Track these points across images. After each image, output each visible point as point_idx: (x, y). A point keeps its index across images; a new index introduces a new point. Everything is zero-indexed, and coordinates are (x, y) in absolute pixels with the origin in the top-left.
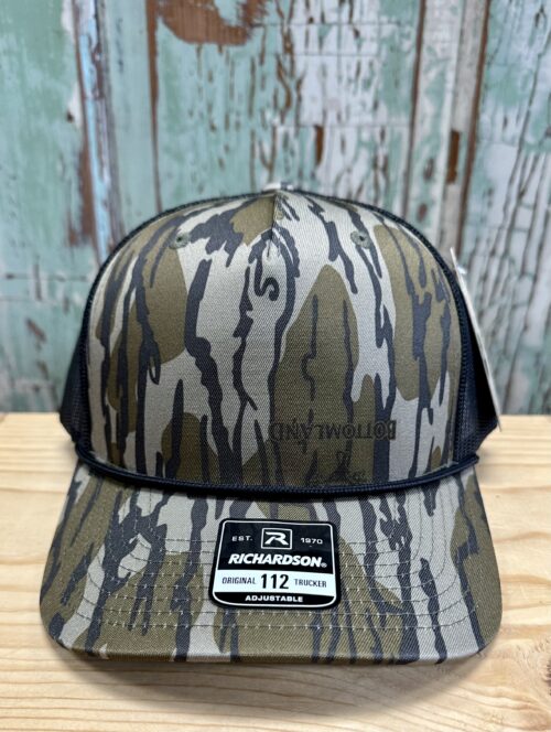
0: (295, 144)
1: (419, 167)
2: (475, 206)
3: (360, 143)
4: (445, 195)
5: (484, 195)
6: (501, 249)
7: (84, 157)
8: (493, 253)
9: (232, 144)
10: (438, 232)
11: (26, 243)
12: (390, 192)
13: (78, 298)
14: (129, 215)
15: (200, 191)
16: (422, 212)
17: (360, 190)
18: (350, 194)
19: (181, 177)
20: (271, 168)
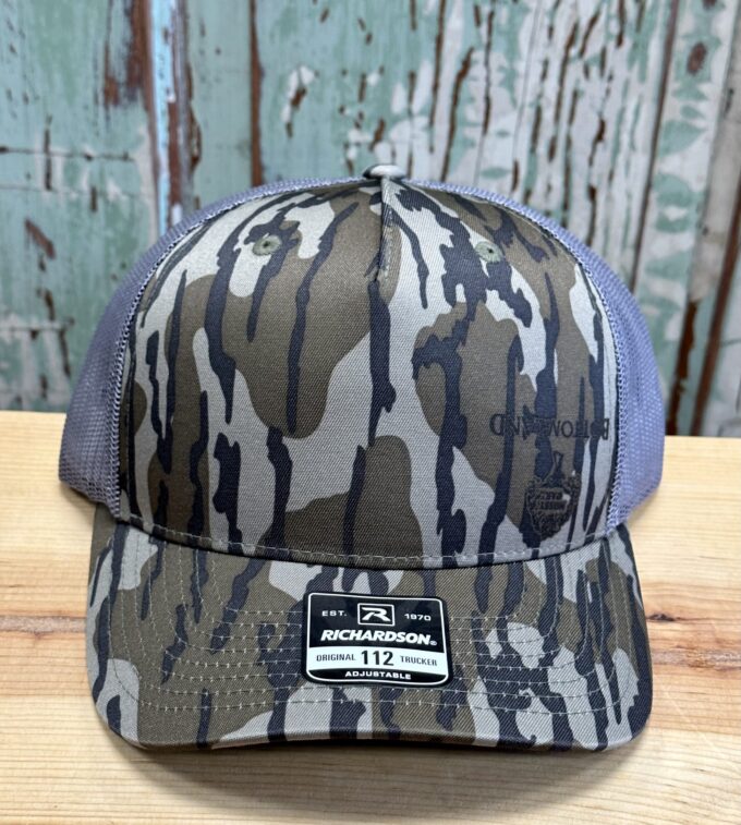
10: (724, 91)
11: (30, 95)
12: (645, 26)
13: (113, 189)
14: (202, 53)
15: (324, 16)
16: (699, 55)
17: (593, 21)
18: (576, 28)
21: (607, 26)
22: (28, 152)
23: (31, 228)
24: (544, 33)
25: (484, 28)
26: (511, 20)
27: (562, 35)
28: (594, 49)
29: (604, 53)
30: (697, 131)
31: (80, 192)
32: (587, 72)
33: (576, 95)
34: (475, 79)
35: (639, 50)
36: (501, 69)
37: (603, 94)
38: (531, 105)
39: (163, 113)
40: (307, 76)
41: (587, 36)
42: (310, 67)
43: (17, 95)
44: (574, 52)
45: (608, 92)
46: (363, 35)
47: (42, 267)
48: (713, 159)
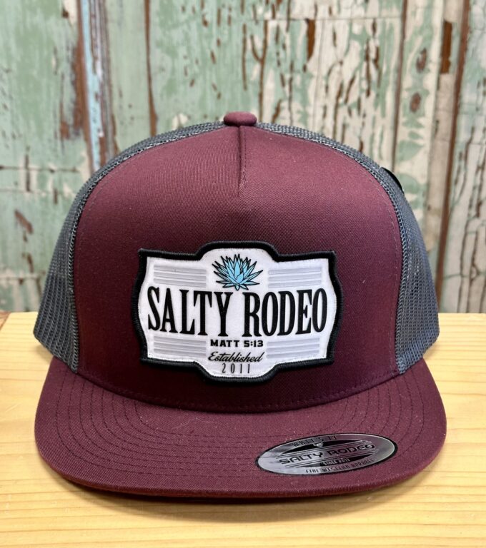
0: (286, 38)
1: (411, 59)
2: (468, 95)
3: (352, 36)
4: (438, 87)
5: (479, 85)
7: (78, 52)
9: (224, 39)
10: (433, 122)
11: (16, 134)
12: (383, 84)
13: (67, 190)
14: (121, 107)
15: (192, 83)
16: (416, 101)
17: (352, 82)
18: (341, 86)
19: (173, 71)
20: (262, 61)
21: (360, 84)
22: (16, 168)
23: (19, 216)
24: (323, 90)
25: (287, 87)
26: (303, 82)
27: (334, 90)
28: (353, 99)
29: (359, 101)
30: (418, 147)
31: (47, 192)
32: (350, 112)
33: (344, 127)
34: (284, 118)
35: (380, 99)
36: (299, 112)
37: (360, 125)
39: (96, 144)
40: (184, 119)
41: (348, 91)
42: (185, 113)
43: (8, 134)
44: (341, 100)
45: (363, 124)
46: (215, 94)
47: (25, 239)
48: (430, 164)
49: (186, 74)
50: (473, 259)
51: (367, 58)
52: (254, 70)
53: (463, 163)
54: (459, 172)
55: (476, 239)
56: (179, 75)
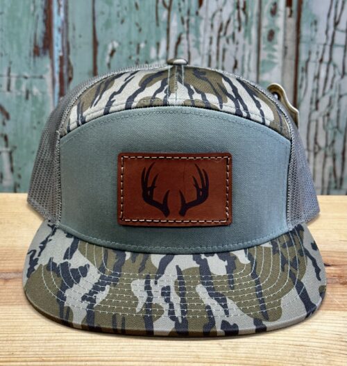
1: (267, 8)
2: (306, 31)
4: (285, 25)
5: (311, 24)
6: (326, 58)
8: (321, 61)
10: (283, 47)
11: (3, 53)
12: (249, 23)
13: (35, 90)
14: (74, 37)
15: (122, 22)
16: (271, 35)
17: (228, 22)
18: (221, 25)
19: (110, 14)
20: (169, 9)
21: (234, 23)
22: (1, 76)
24: (209, 28)
25: (185, 26)
26: (196, 22)
27: (216, 27)
29: (234, 34)
30: (274, 64)
31: (21, 92)
32: (228, 41)
33: (224, 50)
34: (183, 45)
35: (248, 33)
36: (193, 41)
37: (235, 50)
38: (207, 54)
39: (57, 60)
40: (116, 45)
41: (226, 28)
42: (117, 41)
45: (237, 49)
46: (137, 28)
47: (4, 124)
48: (283, 74)
49: (118, 16)
50: (315, 139)
51: (238, 7)
52: (164, 14)
53: (304, 74)
54: (302, 79)
55: (317, 126)
56: (114, 17)
